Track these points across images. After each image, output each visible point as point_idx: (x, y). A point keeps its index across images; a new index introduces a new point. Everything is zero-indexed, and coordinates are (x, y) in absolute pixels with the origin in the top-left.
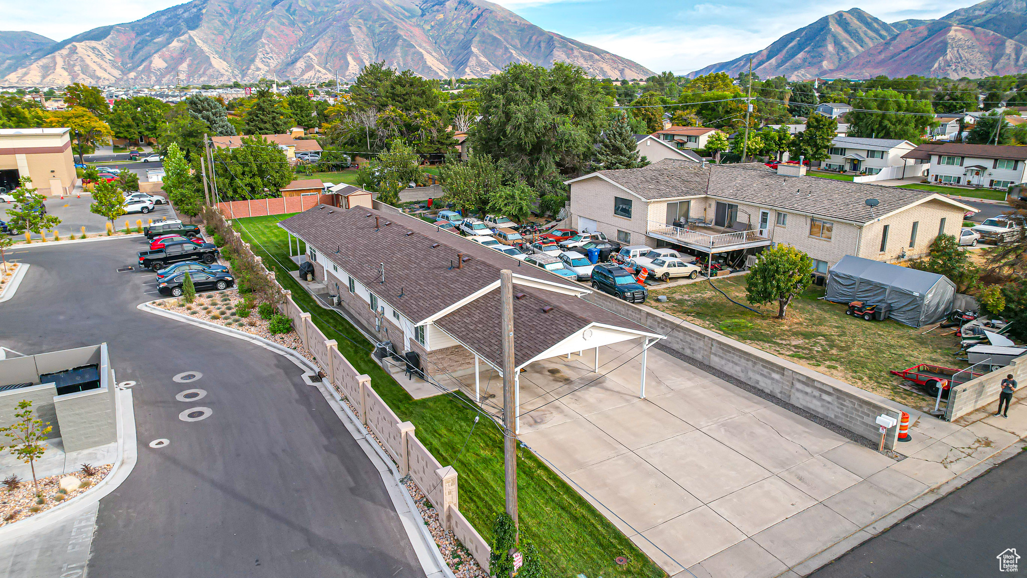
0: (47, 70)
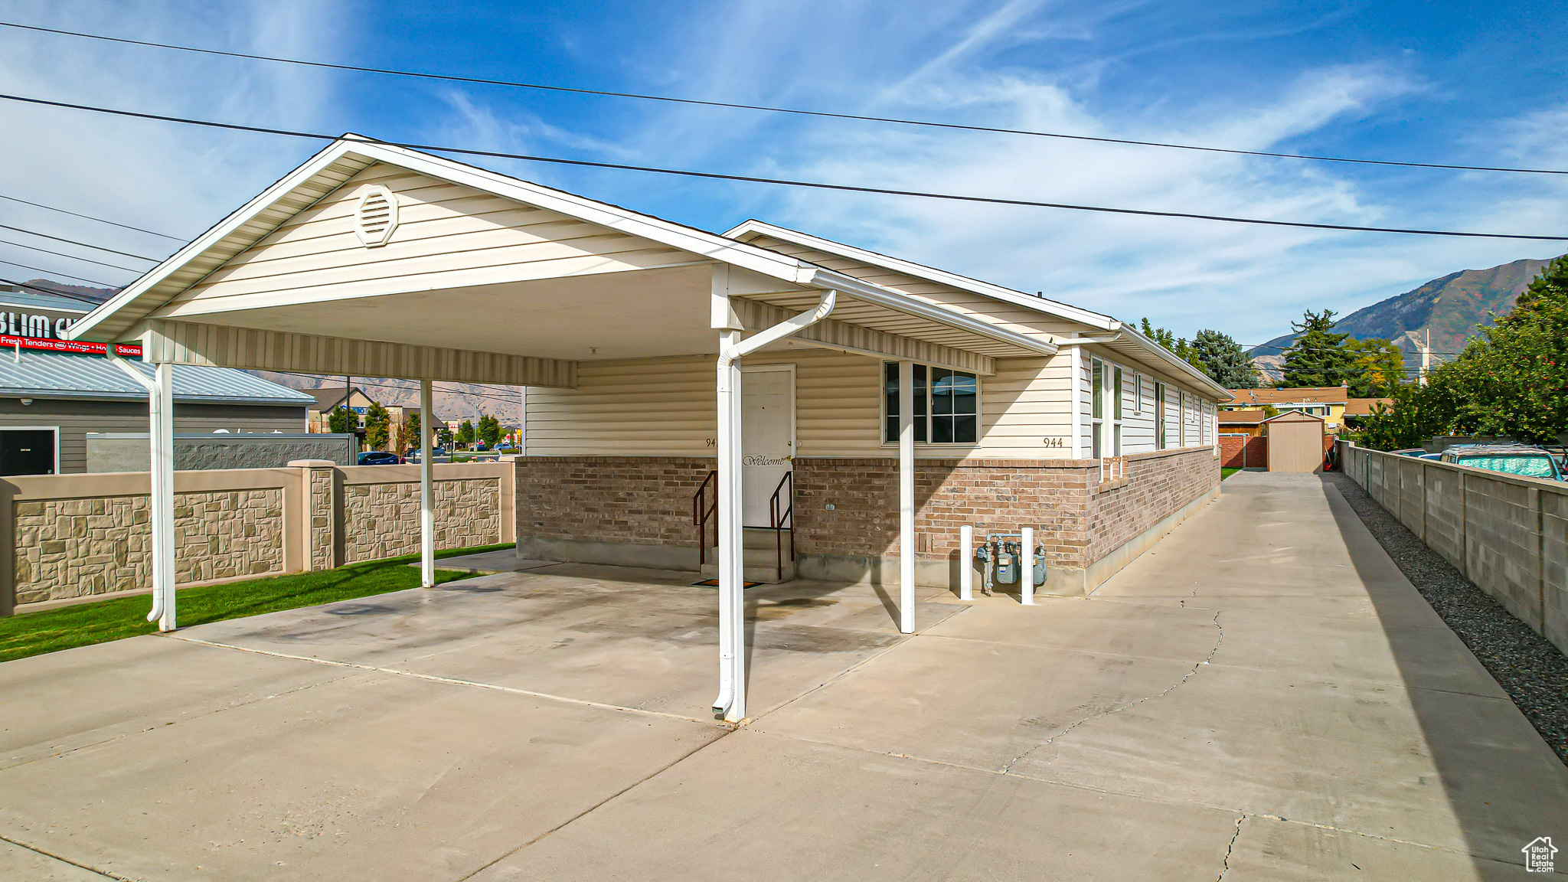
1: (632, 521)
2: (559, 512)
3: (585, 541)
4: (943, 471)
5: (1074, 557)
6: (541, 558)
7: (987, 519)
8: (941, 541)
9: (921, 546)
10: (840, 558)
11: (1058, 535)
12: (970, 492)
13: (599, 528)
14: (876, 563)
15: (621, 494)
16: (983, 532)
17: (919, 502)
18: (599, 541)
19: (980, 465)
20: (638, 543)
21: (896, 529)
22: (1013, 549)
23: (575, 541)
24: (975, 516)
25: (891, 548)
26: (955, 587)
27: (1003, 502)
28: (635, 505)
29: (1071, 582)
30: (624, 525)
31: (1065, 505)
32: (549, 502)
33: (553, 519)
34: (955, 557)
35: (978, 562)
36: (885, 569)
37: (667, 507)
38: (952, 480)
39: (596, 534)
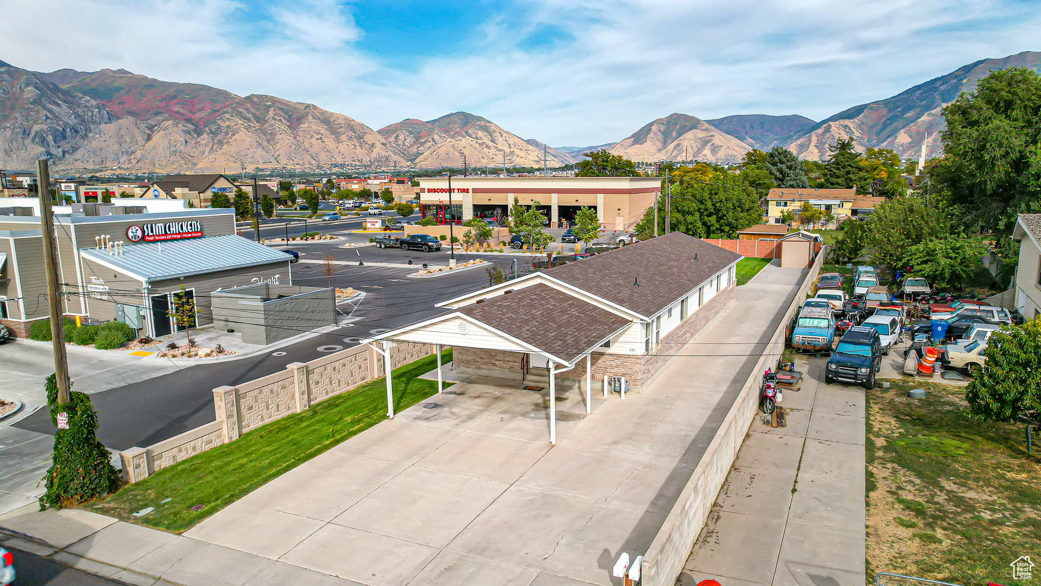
0: (803, 147)
1: (497, 363)
2: (470, 358)
3: (480, 368)
4: (600, 356)
5: (637, 383)
6: (463, 373)
7: (613, 371)
8: (599, 376)
9: (593, 377)
10: (568, 380)
11: (633, 377)
12: (608, 363)
13: (485, 364)
14: (579, 382)
15: (493, 354)
16: (611, 375)
17: (592, 364)
18: (485, 369)
19: (611, 355)
20: (500, 370)
21: (585, 372)
22: (619, 381)
23: (476, 368)
24: (609, 370)
25: (584, 377)
26: (603, 390)
27: (617, 366)
28: (498, 358)
29: (636, 390)
30: (494, 364)
31: (635, 369)
32: (466, 355)
33: (467, 360)
34: (603, 381)
35: (610, 384)
36: (582, 384)
37: (510, 360)
38: (603, 359)
39: (484, 366)
